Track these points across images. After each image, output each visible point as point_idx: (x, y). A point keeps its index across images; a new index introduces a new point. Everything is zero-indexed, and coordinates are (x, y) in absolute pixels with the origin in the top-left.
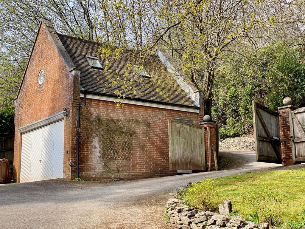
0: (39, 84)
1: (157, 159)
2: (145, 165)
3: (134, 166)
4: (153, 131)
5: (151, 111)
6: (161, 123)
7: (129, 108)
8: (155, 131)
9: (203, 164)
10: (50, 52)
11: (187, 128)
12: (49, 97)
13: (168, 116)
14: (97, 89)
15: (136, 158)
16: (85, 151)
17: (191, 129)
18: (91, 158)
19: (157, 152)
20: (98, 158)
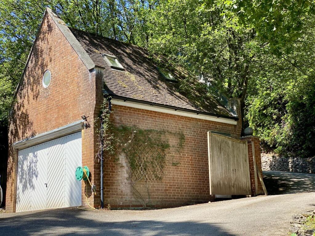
0: (44, 88)
1: (193, 181)
2: (179, 188)
3: (167, 190)
4: (187, 146)
5: (185, 121)
6: (195, 136)
7: (159, 117)
8: (189, 146)
9: (249, 187)
10: (60, 47)
11: (228, 143)
12: (58, 103)
13: (203, 128)
14: (122, 93)
15: (170, 180)
16: (110, 172)
17: (233, 143)
18: (117, 180)
19: (192, 172)
20: (126, 181)
